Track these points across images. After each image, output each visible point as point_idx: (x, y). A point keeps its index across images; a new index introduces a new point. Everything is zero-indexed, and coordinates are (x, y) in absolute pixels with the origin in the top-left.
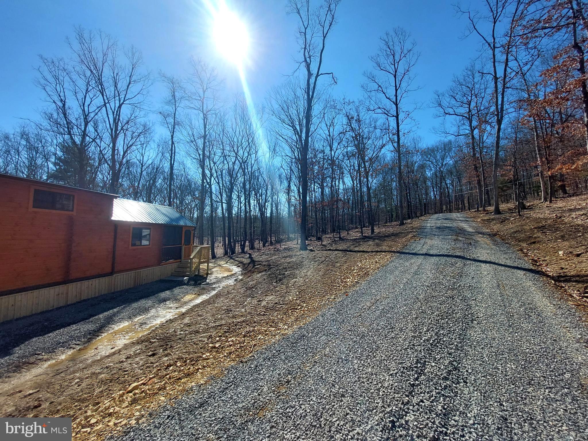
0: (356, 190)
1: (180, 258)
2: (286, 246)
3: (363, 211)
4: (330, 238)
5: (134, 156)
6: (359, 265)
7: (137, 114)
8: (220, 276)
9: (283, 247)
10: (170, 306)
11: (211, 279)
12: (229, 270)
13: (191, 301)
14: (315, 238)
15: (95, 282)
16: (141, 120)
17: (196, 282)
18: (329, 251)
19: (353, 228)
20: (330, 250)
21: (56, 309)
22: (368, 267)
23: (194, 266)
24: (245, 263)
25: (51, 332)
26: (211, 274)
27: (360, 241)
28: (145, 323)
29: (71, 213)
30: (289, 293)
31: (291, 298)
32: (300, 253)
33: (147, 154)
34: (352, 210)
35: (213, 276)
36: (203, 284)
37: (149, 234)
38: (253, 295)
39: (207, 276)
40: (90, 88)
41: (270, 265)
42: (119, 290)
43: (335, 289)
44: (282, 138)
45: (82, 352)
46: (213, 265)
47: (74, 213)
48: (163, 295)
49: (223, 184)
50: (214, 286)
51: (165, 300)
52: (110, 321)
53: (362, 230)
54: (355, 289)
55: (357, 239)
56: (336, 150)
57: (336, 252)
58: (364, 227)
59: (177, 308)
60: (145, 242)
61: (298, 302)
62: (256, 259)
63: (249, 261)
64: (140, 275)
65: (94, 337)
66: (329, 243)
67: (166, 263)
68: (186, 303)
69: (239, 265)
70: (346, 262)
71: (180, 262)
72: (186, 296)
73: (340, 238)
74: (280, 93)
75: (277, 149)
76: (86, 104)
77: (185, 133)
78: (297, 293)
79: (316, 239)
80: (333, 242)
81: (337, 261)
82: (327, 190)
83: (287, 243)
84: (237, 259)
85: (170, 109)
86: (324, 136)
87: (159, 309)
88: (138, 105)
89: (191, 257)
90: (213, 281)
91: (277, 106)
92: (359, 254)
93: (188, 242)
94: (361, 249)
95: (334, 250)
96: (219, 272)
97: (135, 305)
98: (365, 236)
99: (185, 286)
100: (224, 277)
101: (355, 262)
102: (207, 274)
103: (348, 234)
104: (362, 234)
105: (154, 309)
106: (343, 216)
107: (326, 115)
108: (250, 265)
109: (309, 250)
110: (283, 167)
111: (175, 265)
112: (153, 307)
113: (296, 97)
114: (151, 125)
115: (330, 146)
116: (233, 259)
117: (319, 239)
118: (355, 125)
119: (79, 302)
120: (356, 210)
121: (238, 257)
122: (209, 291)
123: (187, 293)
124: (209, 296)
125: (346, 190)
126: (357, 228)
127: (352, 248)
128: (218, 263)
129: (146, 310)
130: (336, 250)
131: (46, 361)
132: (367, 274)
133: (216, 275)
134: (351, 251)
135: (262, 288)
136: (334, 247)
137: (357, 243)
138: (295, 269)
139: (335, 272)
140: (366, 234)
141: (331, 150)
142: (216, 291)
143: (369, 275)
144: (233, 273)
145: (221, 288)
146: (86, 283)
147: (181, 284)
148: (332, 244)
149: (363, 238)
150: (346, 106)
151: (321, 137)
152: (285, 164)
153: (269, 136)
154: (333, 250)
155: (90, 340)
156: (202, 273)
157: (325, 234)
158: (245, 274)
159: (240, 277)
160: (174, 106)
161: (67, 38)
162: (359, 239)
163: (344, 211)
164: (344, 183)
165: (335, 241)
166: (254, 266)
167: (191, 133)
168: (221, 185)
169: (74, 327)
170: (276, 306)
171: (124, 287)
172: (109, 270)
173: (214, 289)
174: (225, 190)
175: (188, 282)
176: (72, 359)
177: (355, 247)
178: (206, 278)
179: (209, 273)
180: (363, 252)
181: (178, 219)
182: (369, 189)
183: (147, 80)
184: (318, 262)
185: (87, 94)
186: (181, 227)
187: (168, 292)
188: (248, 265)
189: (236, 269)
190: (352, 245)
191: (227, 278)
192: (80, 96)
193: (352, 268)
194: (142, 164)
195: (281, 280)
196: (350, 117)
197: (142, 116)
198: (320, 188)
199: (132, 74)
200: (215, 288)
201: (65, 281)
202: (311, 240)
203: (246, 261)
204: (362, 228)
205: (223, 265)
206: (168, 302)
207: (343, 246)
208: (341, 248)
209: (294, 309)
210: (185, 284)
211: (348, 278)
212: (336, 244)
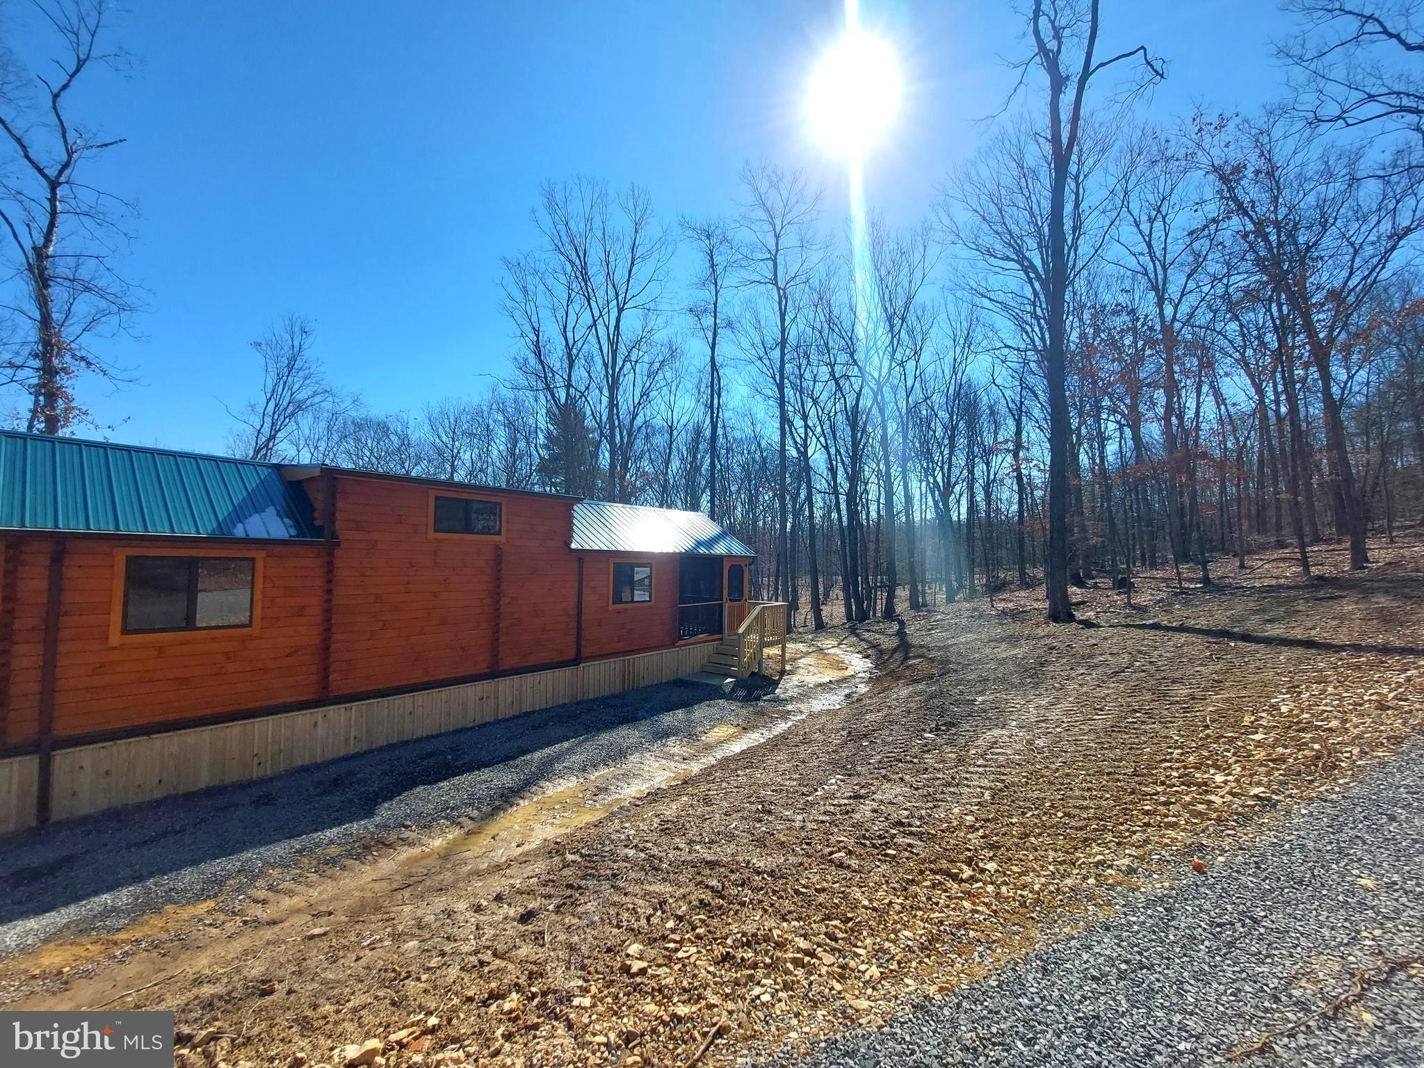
0: (1271, 414)
1: (721, 631)
2: (1010, 605)
3: (1309, 485)
4: (1164, 580)
5: (657, 413)
6: (1284, 709)
7: (651, 324)
8: (812, 680)
9: (1001, 606)
10: (673, 750)
11: (788, 686)
12: (839, 665)
13: (721, 742)
14: (1108, 582)
15: (546, 677)
16: (661, 336)
17: (750, 693)
18: (1153, 632)
19: (1263, 548)
20: (1156, 627)
21: (479, 726)
22: (1334, 724)
23: (748, 652)
24: (884, 647)
25: (445, 779)
26: (791, 673)
27: (1295, 599)
28: (606, 789)
29: (496, 538)
30: (957, 785)
31: (956, 811)
32: (1047, 630)
33: (679, 403)
34: (1261, 485)
35: (795, 679)
36: (765, 698)
37: (650, 577)
38: (854, 765)
39: (780, 679)
40: (573, 294)
41: (949, 662)
42: (591, 696)
43: (1147, 813)
44: (991, 300)
45: (472, 838)
46: (805, 650)
47: (502, 538)
48: (668, 719)
49: (838, 451)
50: (790, 707)
51: (666, 734)
52: (545, 772)
53: (1303, 553)
54: (1246, 835)
55: (1280, 586)
56: (1183, 295)
57: (1182, 638)
58: (1317, 540)
59: (684, 759)
60: (640, 596)
61: (975, 839)
62: (914, 640)
63: (895, 642)
64: (634, 666)
65: (505, 805)
66: (1162, 600)
67: (689, 641)
68: (708, 747)
69: (869, 652)
70: (1217, 685)
71: (722, 639)
72: (716, 730)
73: (1206, 580)
74: (975, 178)
75: (978, 335)
76: (570, 328)
77: (745, 343)
78: (987, 795)
79: (1114, 584)
80: (1176, 594)
81: (1178, 674)
82: (1153, 430)
83: (1017, 594)
84: (866, 635)
85: (707, 295)
86: (1133, 263)
87: (648, 755)
88: (652, 306)
89: (741, 631)
90: (790, 694)
91: (969, 215)
92: (1285, 655)
93: (737, 592)
94: (1298, 633)
95: (1175, 629)
96: (811, 669)
97: (605, 738)
98: (1320, 578)
99: (721, 701)
100: (820, 685)
101: (1265, 691)
102: (783, 673)
103: (1242, 566)
104: (1306, 566)
105: (637, 755)
106: (1222, 506)
107: (1133, 197)
108: (896, 656)
109: (1080, 622)
110: (998, 381)
111: (710, 647)
112: (636, 748)
113: (1026, 173)
114: (679, 341)
115: (1155, 288)
116: (857, 635)
117: (1124, 585)
118: (1250, 191)
119: (518, 717)
120: (1275, 485)
121: (869, 631)
122: (773, 720)
123: (721, 721)
124: (768, 735)
125: (1229, 422)
126: (1281, 545)
127: (1253, 624)
128: (819, 644)
129: (620, 754)
130: (1182, 629)
131: (409, 845)
132: (1326, 764)
133: (803, 678)
134: (1246, 637)
135: (888, 744)
136: (1179, 612)
137: (1280, 604)
138: (1013, 686)
139: (1164, 724)
140: (1327, 570)
141: (1160, 303)
142: (790, 724)
143: (1334, 767)
144: (847, 673)
145: (804, 717)
146: (529, 678)
147: (714, 693)
148: (1170, 604)
149: (1313, 585)
150: (1207, 139)
151: (1123, 271)
152: (1004, 373)
153: (950, 305)
154: (1168, 629)
155: (496, 810)
156: (771, 668)
157: (1153, 565)
158: (878, 678)
159: (863, 689)
160: (713, 287)
161: (533, 211)
162: (1289, 587)
163: (1223, 490)
164: (1220, 399)
165: (1184, 591)
166: (906, 658)
167: (757, 340)
168: (833, 451)
169: (485, 774)
170: (893, 836)
171: (602, 691)
172: (570, 654)
173: (785, 716)
174: (842, 461)
175: (733, 690)
176: (445, 855)
177: (1269, 621)
178: (776, 684)
179: (785, 671)
180: (1309, 644)
181: (714, 541)
182: (1332, 407)
183: (663, 248)
184: (1100, 670)
185: (570, 307)
186: (720, 558)
187: (680, 714)
188: (892, 654)
189: (858, 664)
190: (1256, 612)
191: (825, 687)
192: (561, 313)
193: (1248, 719)
194: (671, 427)
195: (954, 725)
196: (1228, 169)
197: (662, 325)
198: (1128, 426)
199: (637, 243)
200: (789, 712)
201: (494, 673)
202: (1095, 587)
203: (888, 643)
204: (1303, 547)
205: (830, 651)
206: (671, 741)
207: (1216, 614)
208: (1202, 623)
209: (948, 874)
210: (723, 696)
211: (1218, 768)
212: (1186, 604)
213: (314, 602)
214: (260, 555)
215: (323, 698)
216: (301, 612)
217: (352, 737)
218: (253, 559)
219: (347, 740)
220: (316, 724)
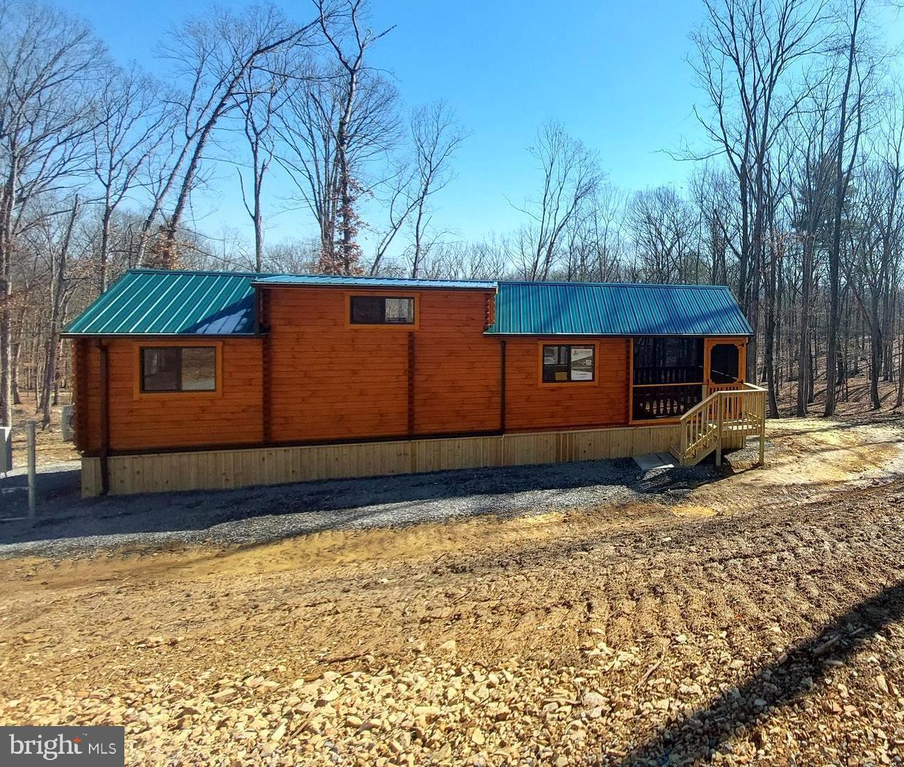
8: (774, 479)
15: (466, 443)
17: (669, 483)
21: (396, 476)
26: (771, 467)
29: (409, 327)
36: (671, 491)
37: (592, 359)
39: (741, 472)
60: (580, 375)
64: (571, 441)
67: (650, 421)
89: (682, 418)
96: (811, 465)
102: (757, 465)
146: (447, 443)
147: (627, 478)
171: (532, 460)
172: (493, 425)
175: (654, 478)
178: (723, 477)
179: (763, 464)
201: (410, 436)
210: (631, 482)
213: (258, 376)
214: (219, 344)
215: (268, 442)
216: (249, 382)
217: (291, 470)
218: (215, 347)
219: (287, 472)
220: (264, 459)
